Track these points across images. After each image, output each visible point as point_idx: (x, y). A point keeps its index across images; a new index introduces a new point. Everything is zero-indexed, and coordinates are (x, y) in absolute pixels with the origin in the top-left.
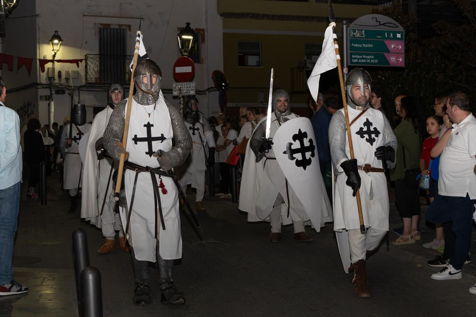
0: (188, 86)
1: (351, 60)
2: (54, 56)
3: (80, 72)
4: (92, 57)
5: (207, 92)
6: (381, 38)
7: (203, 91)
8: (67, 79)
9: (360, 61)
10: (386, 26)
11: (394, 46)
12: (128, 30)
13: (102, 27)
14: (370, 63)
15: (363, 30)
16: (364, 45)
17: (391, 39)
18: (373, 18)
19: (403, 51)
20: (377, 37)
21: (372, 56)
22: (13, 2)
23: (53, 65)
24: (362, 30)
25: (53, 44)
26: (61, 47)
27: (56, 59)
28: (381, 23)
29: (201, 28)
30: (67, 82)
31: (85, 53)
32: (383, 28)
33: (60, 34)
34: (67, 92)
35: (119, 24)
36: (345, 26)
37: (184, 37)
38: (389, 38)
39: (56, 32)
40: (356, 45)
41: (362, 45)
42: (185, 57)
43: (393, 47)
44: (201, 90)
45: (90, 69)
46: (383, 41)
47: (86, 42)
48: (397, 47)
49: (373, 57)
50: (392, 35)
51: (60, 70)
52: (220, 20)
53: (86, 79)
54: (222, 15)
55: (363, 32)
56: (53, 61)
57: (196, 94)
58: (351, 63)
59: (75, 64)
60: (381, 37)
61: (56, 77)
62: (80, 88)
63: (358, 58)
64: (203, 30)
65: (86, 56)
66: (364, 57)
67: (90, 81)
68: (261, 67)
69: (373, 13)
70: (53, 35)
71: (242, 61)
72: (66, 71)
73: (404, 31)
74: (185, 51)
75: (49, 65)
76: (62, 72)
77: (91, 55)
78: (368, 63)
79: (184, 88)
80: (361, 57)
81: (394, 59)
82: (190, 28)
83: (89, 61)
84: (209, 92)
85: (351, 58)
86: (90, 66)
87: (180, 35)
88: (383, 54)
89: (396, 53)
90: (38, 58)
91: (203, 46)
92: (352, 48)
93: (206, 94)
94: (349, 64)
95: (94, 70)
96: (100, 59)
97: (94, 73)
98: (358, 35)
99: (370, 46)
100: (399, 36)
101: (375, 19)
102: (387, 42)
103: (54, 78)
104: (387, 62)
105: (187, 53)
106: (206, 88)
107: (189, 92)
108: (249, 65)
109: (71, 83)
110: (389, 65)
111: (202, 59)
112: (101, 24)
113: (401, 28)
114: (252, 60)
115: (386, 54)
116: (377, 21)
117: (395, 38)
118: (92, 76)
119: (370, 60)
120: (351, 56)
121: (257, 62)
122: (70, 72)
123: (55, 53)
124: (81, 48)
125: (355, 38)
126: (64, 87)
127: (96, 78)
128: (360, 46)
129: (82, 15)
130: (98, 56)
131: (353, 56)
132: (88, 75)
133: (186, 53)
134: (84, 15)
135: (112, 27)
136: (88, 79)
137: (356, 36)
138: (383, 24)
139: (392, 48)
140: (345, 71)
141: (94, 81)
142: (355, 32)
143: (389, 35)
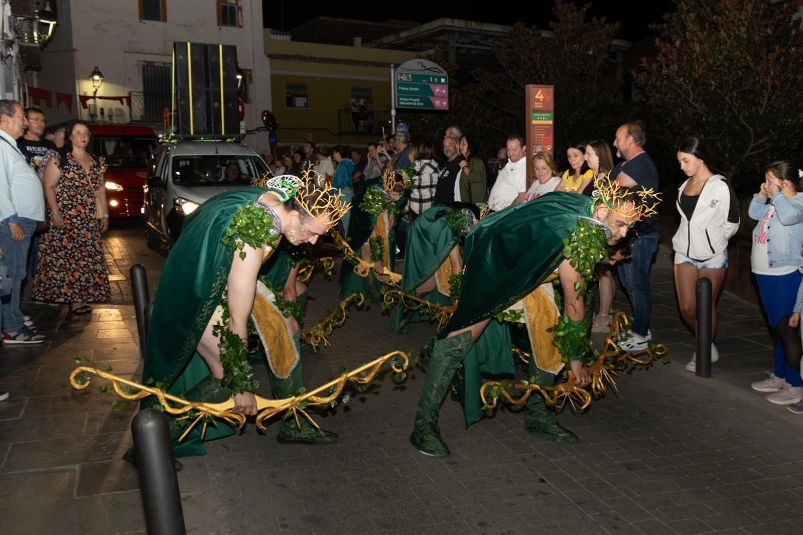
1: (398, 103)
2: (95, 93)
3: (124, 109)
4: (136, 95)
5: (256, 132)
7: (252, 131)
8: (110, 116)
9: (407, 104)
10: (431, 71)
11: (439, 90)
13: (145, 64)
14: (417, 106)
16: (411, 89)
17: (436, 83)
18: (419, 63)
19: (447, 95)
20: (425, 81)
21: (418, 98)
22: (47, 34)
23: (95, 102)
24: (408, 74)
25: (93, 80)
26: (103, 83)
27: (97, 95)
29: (249, 68)
30: (111, 119)
31: (129, 90)
32: (428, 73)
33: (100, 70)
35: (164, 61)
36: (392, 70)
38: (433, 82)
39: (96, 68)
40: (403, 88)
41: (409, 89)
44: (250, 129)
45: (134, 106)
46: (428, 85)
47: (129, 79)
48: (442, 91)
49: (419, 100)
50: (436, 79)
51: (102, 107)
52: (267, 61)
53: (131, 116)
54: (269, 56)
55: (410, 75)
56: (94, 98)
57: (247, 133)
58: (399, 105)
59: (118, 102)
61: (99, 114)
63: (405, 100)
64: (250, 71)
65: (129, 93)
66: (411, 99)
67: (134, 118)
68: (308, 109)
69: (417, 58)
70: (93, 70)
71: (290, 102)
72: (109, 109)
73: (447, 76)
75: (90, 102)
76: (104, 109)
77: (135, 93)
78: (415, 106)
80: (408, 100)
81: (438, 102)
83: (134, 99)
84: (258, 132)
85: (399, 101)
86: (134, 104)
88: (429, 97)
89: (441, 97)
90: (78, 94)
91: (250, 86)
92: (399, 91)
93: (255, 133)
94: (397, 107)
95: (138, 107)
96: (145, 97)
97: (139, 111)
99: (416, 89)
100: (443, 80)
101: (421, 63)
102: (431, 86)
103: (96, 115)
104: (432, 105)
106: (254, 127)
108: (297, 105)
109: (115, 121)
110: (434, 107)
111: (250, 100)
112: (145, 62)
113: (445, 74)
114: (300, 102)
115: (431, 98)
116: (422, 66)
117: (439, 82)
118: (137, 114)
119: (416, 103)
120: (398, 99)
121: (305, 103)
122: (113, 109)
123: (97, 90)
124: (124, 84)
125: (401, 81)
126: (108, 124)
127: (141, 116)
128: (407, 89)
129: (123, 51)
130: (142, 94)
131: (400, 99)
132: (133, 113)
134: (126, 52)
135: (156, 64)
137: (403, 80)
138: (428, 69)
139: (437, 91)
140: (393, 112)
141: (139, 118)
142: (402, 75)
143: (434, 79)
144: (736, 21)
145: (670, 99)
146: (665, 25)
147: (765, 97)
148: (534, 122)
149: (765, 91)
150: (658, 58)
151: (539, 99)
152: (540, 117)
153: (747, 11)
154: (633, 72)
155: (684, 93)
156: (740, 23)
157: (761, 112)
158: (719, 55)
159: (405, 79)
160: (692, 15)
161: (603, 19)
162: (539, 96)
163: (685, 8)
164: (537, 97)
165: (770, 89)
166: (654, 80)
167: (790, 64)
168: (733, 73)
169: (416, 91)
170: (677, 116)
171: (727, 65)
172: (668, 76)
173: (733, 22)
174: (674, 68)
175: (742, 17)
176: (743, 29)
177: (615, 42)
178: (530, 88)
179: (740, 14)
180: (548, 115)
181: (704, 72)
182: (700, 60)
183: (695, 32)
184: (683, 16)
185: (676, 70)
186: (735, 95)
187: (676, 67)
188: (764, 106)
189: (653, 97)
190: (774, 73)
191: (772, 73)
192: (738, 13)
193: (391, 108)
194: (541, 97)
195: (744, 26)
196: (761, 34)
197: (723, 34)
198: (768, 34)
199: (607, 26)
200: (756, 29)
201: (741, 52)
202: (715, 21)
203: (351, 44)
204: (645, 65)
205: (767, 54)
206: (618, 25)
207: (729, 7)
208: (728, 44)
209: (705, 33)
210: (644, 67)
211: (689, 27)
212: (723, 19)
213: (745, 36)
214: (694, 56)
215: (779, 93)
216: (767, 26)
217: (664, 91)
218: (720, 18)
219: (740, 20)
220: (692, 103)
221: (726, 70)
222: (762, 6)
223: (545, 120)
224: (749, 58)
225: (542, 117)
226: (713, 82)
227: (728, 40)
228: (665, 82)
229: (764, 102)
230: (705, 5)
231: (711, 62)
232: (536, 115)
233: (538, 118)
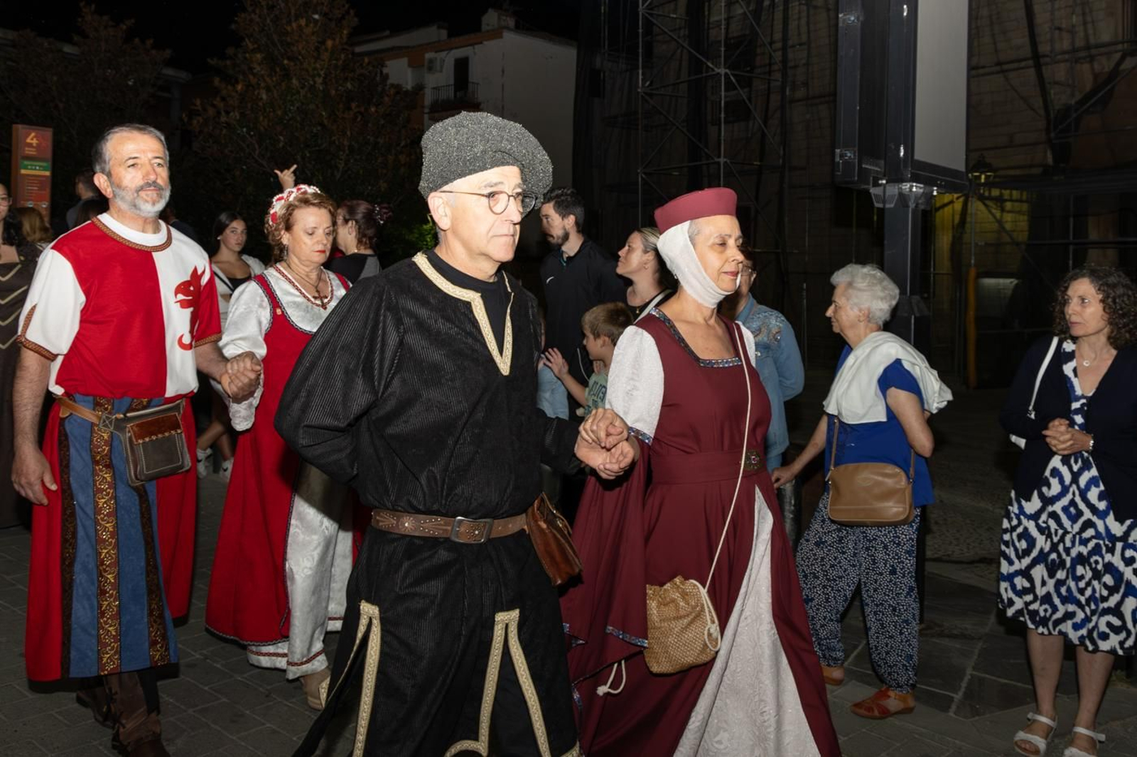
144: (310, 69)
145: (231, 152)
146: (228, 62)
147: (341, 160)
148: (23, 171)
149: (341, 153)
150: (215, 103)
151: (32, 144)
152: (32, 165)
153: (324, 61)
154: (184, 116)
155: (248, 146)
156: (316, 72)
157: (338, 176)
158: (291, 105)
160: (259, 56)
161: (150, 42)
162: (32, 139)
163: (251, 46)
164: (29, 140)
165: (347, 152)
166: (211, 128)
167: (370, 125)
168: (306, 129)
170: (238, 173)
171: (298, 119)
172: (227, 123)
173: (307, 71)
174: (236, 116)
175: (318, 66)
176: (319, 80)
177: (169, 72)
178: (20, 129)
179: (315, 63)
180: (44, 164)
181: (271, 124)
182: (268, 110)
183: (262, 76)
184: (247, 55)
185: (238, 117)
186: (308, 155)
187: (237, 114)
188: (341, 168)
189: (209, 147)
190: (351, 134)
191: (349, 133)
192: (313, 61)
194: (35, 142)
195: (319, 75)
196: (340, 88)
197: (294, 81)
198: (347, 88)
199: (154, 52)
200: (334, 81)
201: (317, 106)
202: (286, 66)
204: (200, 108)
205: (343, 112)
206: (168, 53)
207: (303, 52)
208: (301, 94)
209: (274, 79)
210: (198, 110)
211: (254, 68)
212: (296, 65)
213: (321, 88)
214: (261, 104)
215: (358, 157)
216: (346, 79)
217: (223, 142)
218: (292, 64)
219: (315, 69)
220: (257, 158)
221: (299, 126)
222: (343, 56)
223: (39, 170)
224: (324, 114)
225: (36, 166)
226: (282, 138)
227: (301, 91)
228: (224, 131)
229: (341, 166)
230: (279, 45)
231: (279, 113)
232: (26, 163)
233: (29, 167)
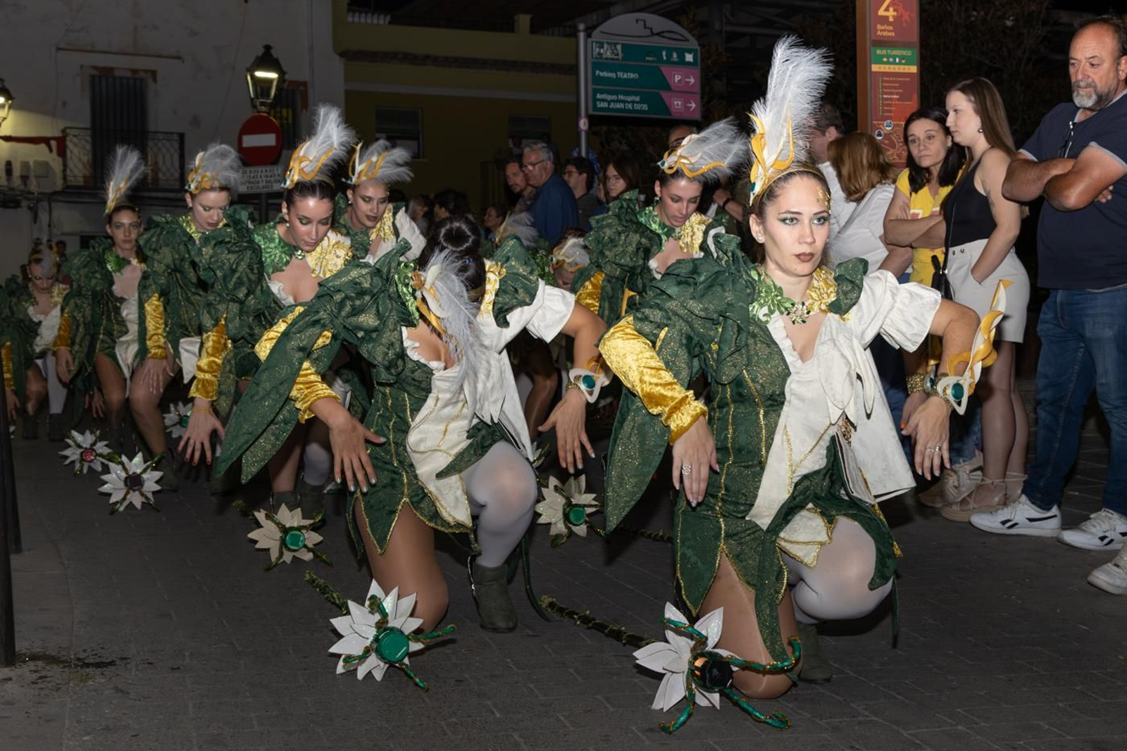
0: (269, 174)
1: (595, 105)
3: (51, 163)
4: (76, 134)
6: (653, 62)
8: (25, 178)
9: (612, 105)
10: (664, 37)
11: (680, 77)
12: (150, 81)
14: (634, 111)
15: (618, 44)
16: (620, 74)
17: (674, 63)
18: (637, 21)
19: (698, 89)
20: (648, 58)
21: (636, 95)
24: (615, 44)
26: (12, 112)
27: (2, 134)
28: (655, 31)
29: (301, 79)
30: (25, 184)
31: (62, 124)
32: (656, 41)
33: (10, 86)
34: (24, 204)
36: (582, 35)
37: (260, 74)
38: (669, 62)
40: (605, 74)
41: (617, 75)
42: (262, 114)
43: (678, 81)
45: (71, 158)
46: (658, 68)
47: (64, 104)
48: (687, 80)
49: (638, 99)
50: (675, 55)
51: (8, 159)
52: (338, 64)
53: (65, 178)
54: (342, 54)
55: (619, 47)
58: (595, 108)
59: (43, 147)
60: (655, 59)
62: (52, 197)
63: (609, 99)
64: (304, 84)
65: (63, 131)
66: (621, 97)
67: (72, 181)
68: (421, 160)
72: (22, 162)
73: (698, 47)
74: (262, 104)
76: (13, 164)
77: (74, 130)
78: (629, 111)
79: (261, 177)
80: (614, 97)
81: (680, 103)
82: (271, 55)
83: (71, 141)
85: (595, 100)
86: (71, 152)
87: (251, 70)
88: (658, 94)
89: (684, 92)
91: (304, 116)
92: (597, 80)
94: (591, 112)
95: (80, 159)
96: (94, 137)
97: (80, 166)
98: (608, 54)
99: (632, 76)
100: (690, 57)
101: (642, 23)
102: (664, 69)
104: (666, 108)
105: (265, 106)
107: (272, 186)
109: (33, 186)
110: (669, 113)
112: (95, 68)
113: (693, 43)
115: (664, 94)
116: (645, 27)
117: (682, 62)
118: (76, 172)
119: (633, 104)
120: (594, 95)
122: (31, 164)
124: (53, 114)
125: (601, 58)
126: (19, 193)
127: (85, 177)
128: (613, 75)
129: (54, 49)
130: (89, 132)
131: (599, 96)
132: (68, 171)
133: (263, 107)
134: (58, 49)
135: (118, 73)
136: (69, 178)
137: (604, 56)
138: (658, 34)
139: (676, 81)
140: (583, 124)
141: (80, 182)
142: (601, 47)
143: (669, 56)
148: (875, 68)
151: (887, 17)
152: (888, 56)
159: (609, 54)
164: (881, 12)
169: (633, 79)
180: (908, 53)
193: (578, 117)
194: (891, 14)
203: (509, 27)
223: (900, 63)
225: (894, 57)
232: (878, 52)
233: (885, 60)
